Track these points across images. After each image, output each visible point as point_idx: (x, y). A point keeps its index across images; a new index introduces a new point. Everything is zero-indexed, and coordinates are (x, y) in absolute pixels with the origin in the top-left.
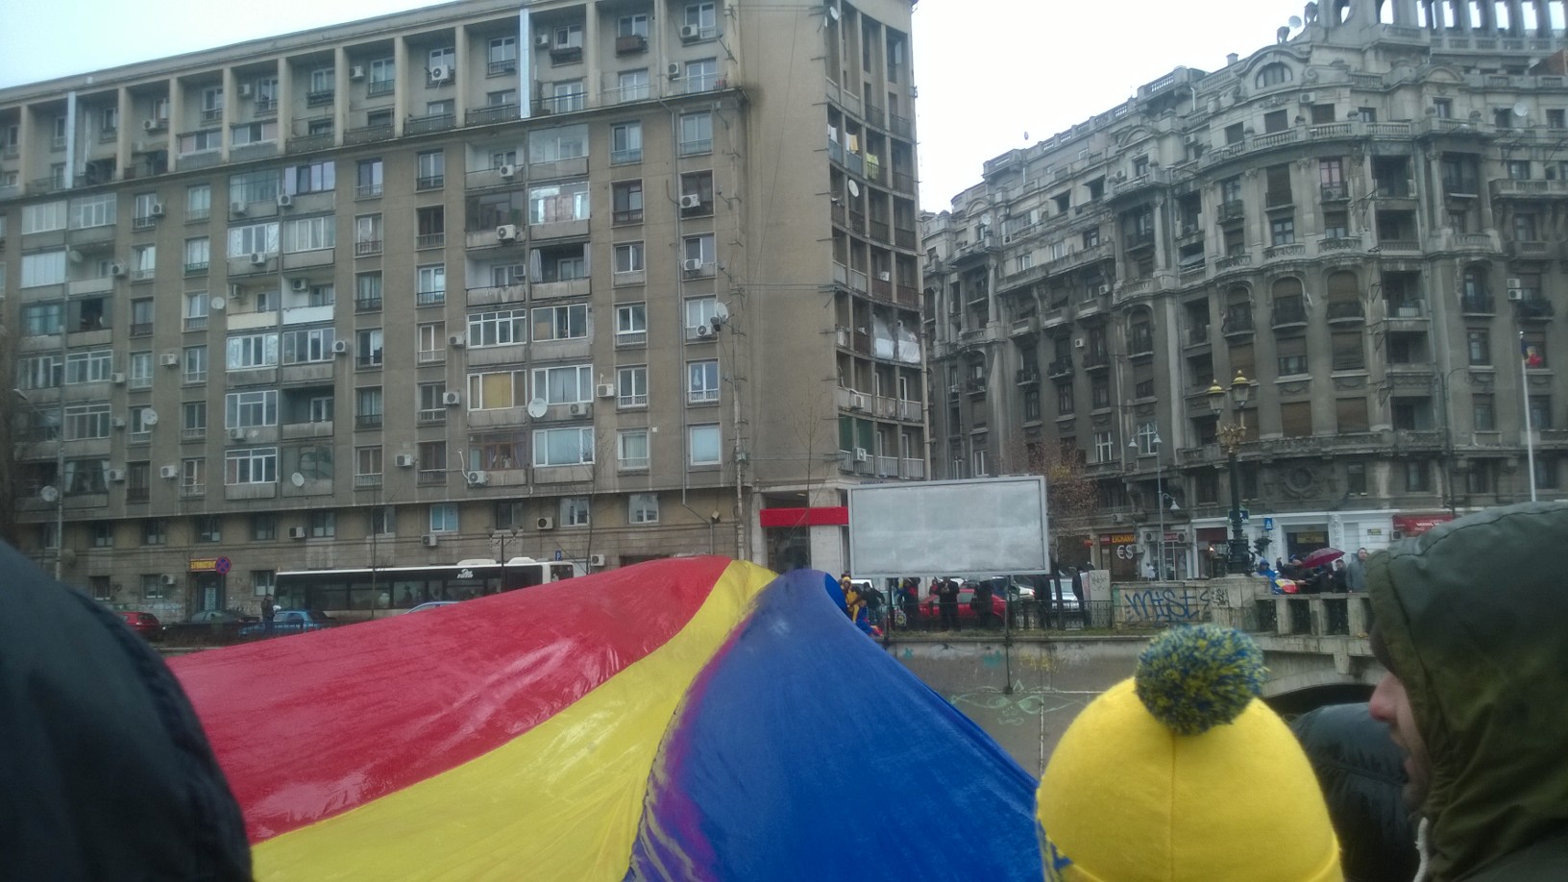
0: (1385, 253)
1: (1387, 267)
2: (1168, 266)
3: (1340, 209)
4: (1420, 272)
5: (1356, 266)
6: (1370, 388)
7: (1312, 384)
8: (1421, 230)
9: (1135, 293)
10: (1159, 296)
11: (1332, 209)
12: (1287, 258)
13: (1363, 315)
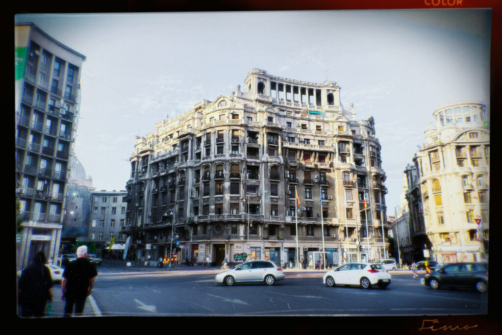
0: (249, 160)
1: (249, 164)
2: (192, 158)
3: (236, 145)
4: (259, 166)
5: (238, 163)
6: (240, 200)
7: (224, 198)
8: (260, 154)
9: (181, 166)
10: (187, 168)
11: (234, 145)
12: (219, 158)
13: (240, 178)
